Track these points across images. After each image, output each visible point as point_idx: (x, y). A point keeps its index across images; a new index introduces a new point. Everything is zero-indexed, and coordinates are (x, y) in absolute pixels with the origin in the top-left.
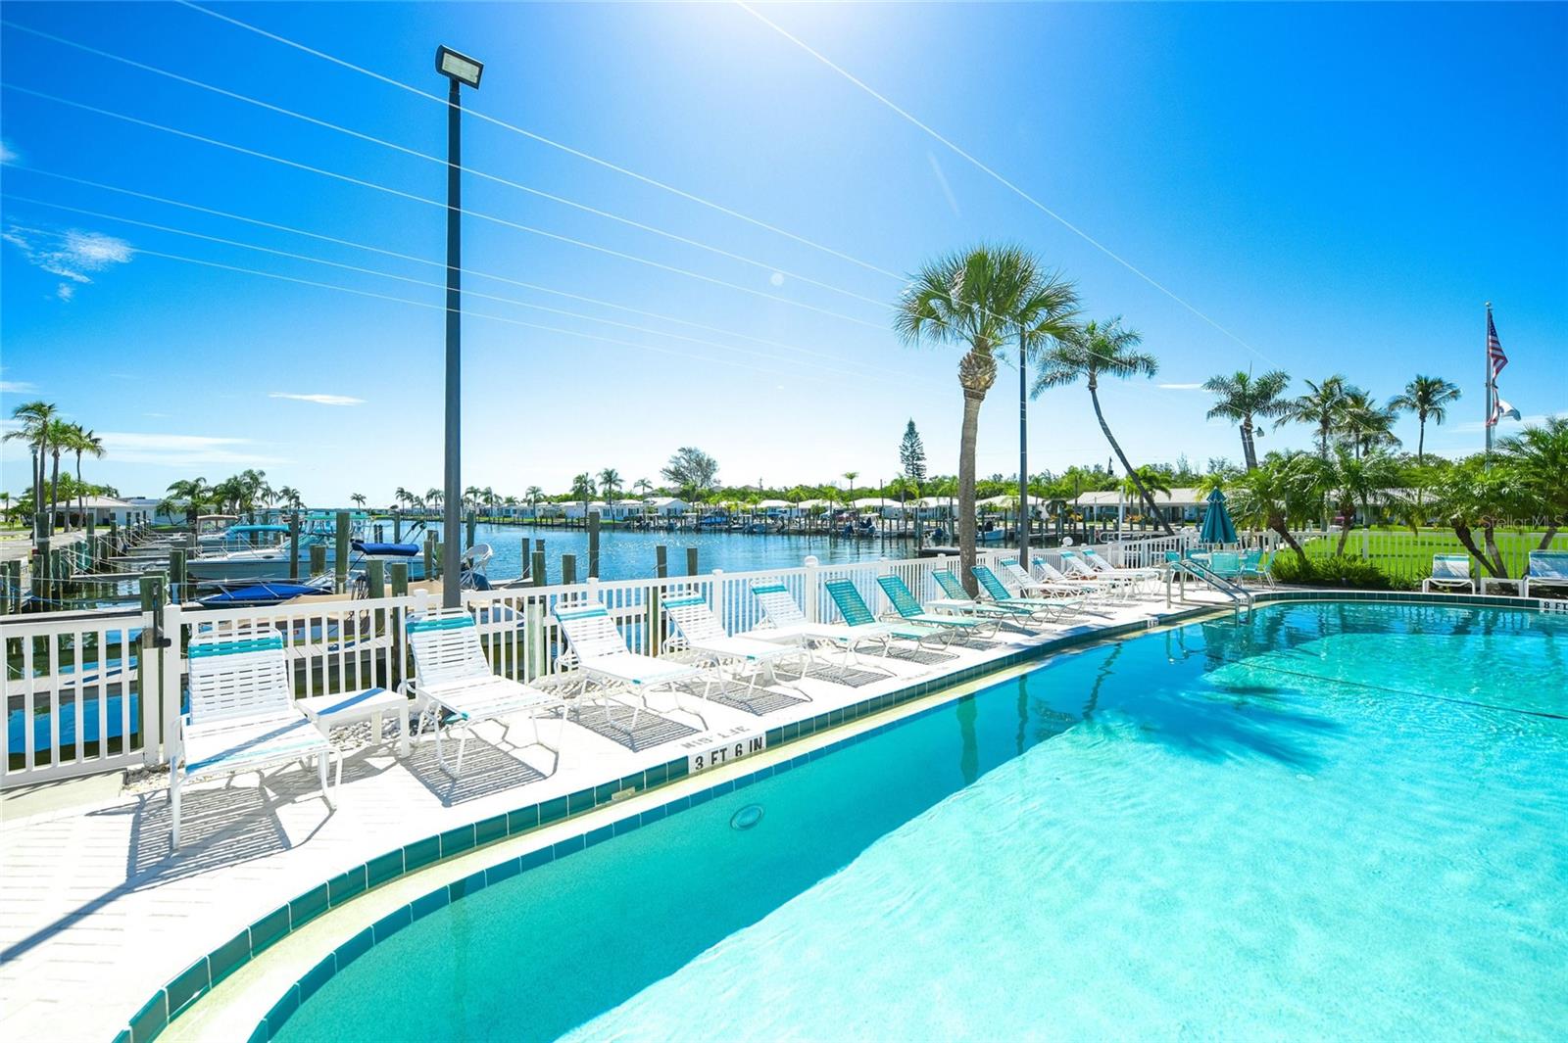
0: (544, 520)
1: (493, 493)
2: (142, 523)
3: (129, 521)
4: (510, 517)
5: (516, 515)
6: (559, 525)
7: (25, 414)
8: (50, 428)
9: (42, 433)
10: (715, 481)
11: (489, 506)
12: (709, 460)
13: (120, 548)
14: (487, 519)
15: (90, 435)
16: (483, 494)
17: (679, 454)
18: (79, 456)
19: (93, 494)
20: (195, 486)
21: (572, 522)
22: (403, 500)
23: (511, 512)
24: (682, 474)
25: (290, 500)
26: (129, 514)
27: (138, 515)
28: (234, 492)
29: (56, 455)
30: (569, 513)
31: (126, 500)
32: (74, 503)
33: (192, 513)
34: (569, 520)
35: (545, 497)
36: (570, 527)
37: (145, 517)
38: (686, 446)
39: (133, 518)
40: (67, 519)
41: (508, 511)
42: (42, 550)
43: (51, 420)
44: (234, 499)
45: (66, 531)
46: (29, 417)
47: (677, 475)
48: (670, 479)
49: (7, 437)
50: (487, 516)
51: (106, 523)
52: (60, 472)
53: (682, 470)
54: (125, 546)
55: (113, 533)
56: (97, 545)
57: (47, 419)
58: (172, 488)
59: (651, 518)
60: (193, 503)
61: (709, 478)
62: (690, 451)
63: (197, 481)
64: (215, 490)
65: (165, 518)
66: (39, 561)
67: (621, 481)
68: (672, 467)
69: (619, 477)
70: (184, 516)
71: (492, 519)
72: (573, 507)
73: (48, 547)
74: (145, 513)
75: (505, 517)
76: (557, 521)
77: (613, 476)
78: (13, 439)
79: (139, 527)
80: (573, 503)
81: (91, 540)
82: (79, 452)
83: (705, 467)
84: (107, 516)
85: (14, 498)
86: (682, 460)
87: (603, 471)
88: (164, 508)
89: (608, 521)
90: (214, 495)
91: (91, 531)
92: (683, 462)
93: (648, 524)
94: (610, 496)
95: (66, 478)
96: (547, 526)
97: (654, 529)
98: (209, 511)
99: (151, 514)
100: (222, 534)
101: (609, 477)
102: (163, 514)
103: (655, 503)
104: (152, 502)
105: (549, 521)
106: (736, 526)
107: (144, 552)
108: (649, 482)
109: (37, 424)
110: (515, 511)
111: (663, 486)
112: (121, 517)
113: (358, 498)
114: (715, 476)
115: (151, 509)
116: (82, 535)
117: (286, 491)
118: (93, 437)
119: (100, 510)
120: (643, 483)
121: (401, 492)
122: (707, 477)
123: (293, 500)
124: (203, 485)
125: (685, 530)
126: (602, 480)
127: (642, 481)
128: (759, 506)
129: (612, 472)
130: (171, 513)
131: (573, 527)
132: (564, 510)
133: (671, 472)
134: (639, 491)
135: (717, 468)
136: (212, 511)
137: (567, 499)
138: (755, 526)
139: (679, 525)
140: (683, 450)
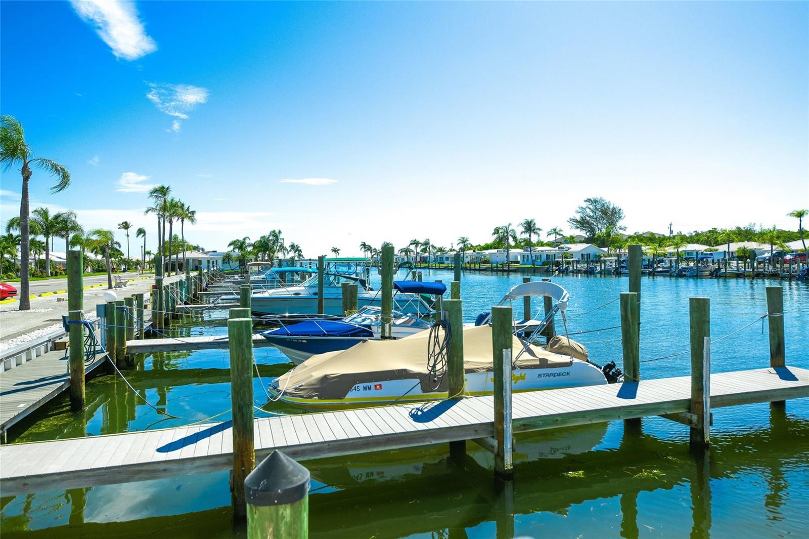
0: (472, 266)
1: (431, 244)
2: (215, 268)
3: (209, 266)
4: (443, 263)
5: (449, 262)
6: (485, 270)
7: (155, 194)
8: (168, 205)
9: (164, 208)
10: (621, 228)
11: (427, 254)
12: (614, 209)
13: (204, 285)
14: (427, 265)
15: (188, 209)
16: (422, 245)
17: (584, 205)
18: (183, 223)
19: (190, 250)
20: (243, 243)
21: (497, 267)
22: (365, 251)
23: (445, 259)
24: (587, 222)
25: (295, 252)
26: (209, 261)
27: (213, 262)
28: (266, 246)
29: (171, 222)
30: (493, 259)
31: (207, 253)
32: (180, 256)
33: (242, 261)
34: (494, 265)
35: (472, 246)
36: (495, 271)
37: (217, 264)
38: (592, 197)
39: (211, 264)
40: (177, 266)
41: (441, 258)
42: (158, 286)
43: (169, 198)
44: (264, 251)
45: (176, 274)
46: (157, 196)
47: (583, 223)
48: (578, 228)
49: (147, 212)
50: (426, 263)
51: (196, 268)
52: (173, 234)
53: (587, 218)
54: (207, 284)
55: (200, 274)
56: (191, 283)
57: (166, 197)
58: (230, 245)
59: (568, 263)
60: (242, 255)
61: (615, 225)
62: (596, 201)
63: (244, 239)
64: (254, 245)
65: (227, 265)
66: (156, 294)
67: (539, 229)
68: (578, 217)
69: (537, 226)
70: (237, 263)
71: (430, 265)
72: (495, 254)
73: (162, 284)
74: (217, 261)
75: (439, 263)
76: (483, 266)
77: (532, 225)
78: (150, 212)
79: (214, 270)
80: (495, 251)
81: (188, 278)
82: (183, 221)
83: (610, 215)
84: (197, 264)
85: (153, 254)
86: (588, 210)
87: (523, 222)
88: (227, 258)
89: (529, 266)
90: (253, 249)
91: (188, 273)
92: (589, 212)
93: (567, 268)
94: (528, 244)
95: (176, 238)
96: (475, 270)
97: (573, 272)
98: (251, 260)
99: (220, 262)
100: (263, 276)
101: (530, 227)
102: (226, 263)
103: (569, 248)
104: (220, 254)
105: (477, 266)
106: (659, 270)
107: (218, 289)
108: (561, 230)
109: (161, 201)
110: (447, 259)
111: (572, 234)
112: (204, 264)
113: (335, 250)
114: (620, 223)
115: (219, 258)
116: (183, 277)
117: (293, 246)
118: (190, 211)
119: (194, 260)
120: (555, 232)
121: (364, 245)
122: (612, 224)
123: (297, 252)
124: (247, 241)
125: (606, 273)
126: (523, 229)
127: (555, 230)
128: (680, 250)
129: (531, 222)
130: (231, 262)
131: (497, 271)
132: (488, 257)
133: (576, 221)
134: (552, 238)
135: (623, 216)
136: (253, 260)
137: (487, 247)
138: (684, 269)
139: (599, 269)
140: (589, 200)
